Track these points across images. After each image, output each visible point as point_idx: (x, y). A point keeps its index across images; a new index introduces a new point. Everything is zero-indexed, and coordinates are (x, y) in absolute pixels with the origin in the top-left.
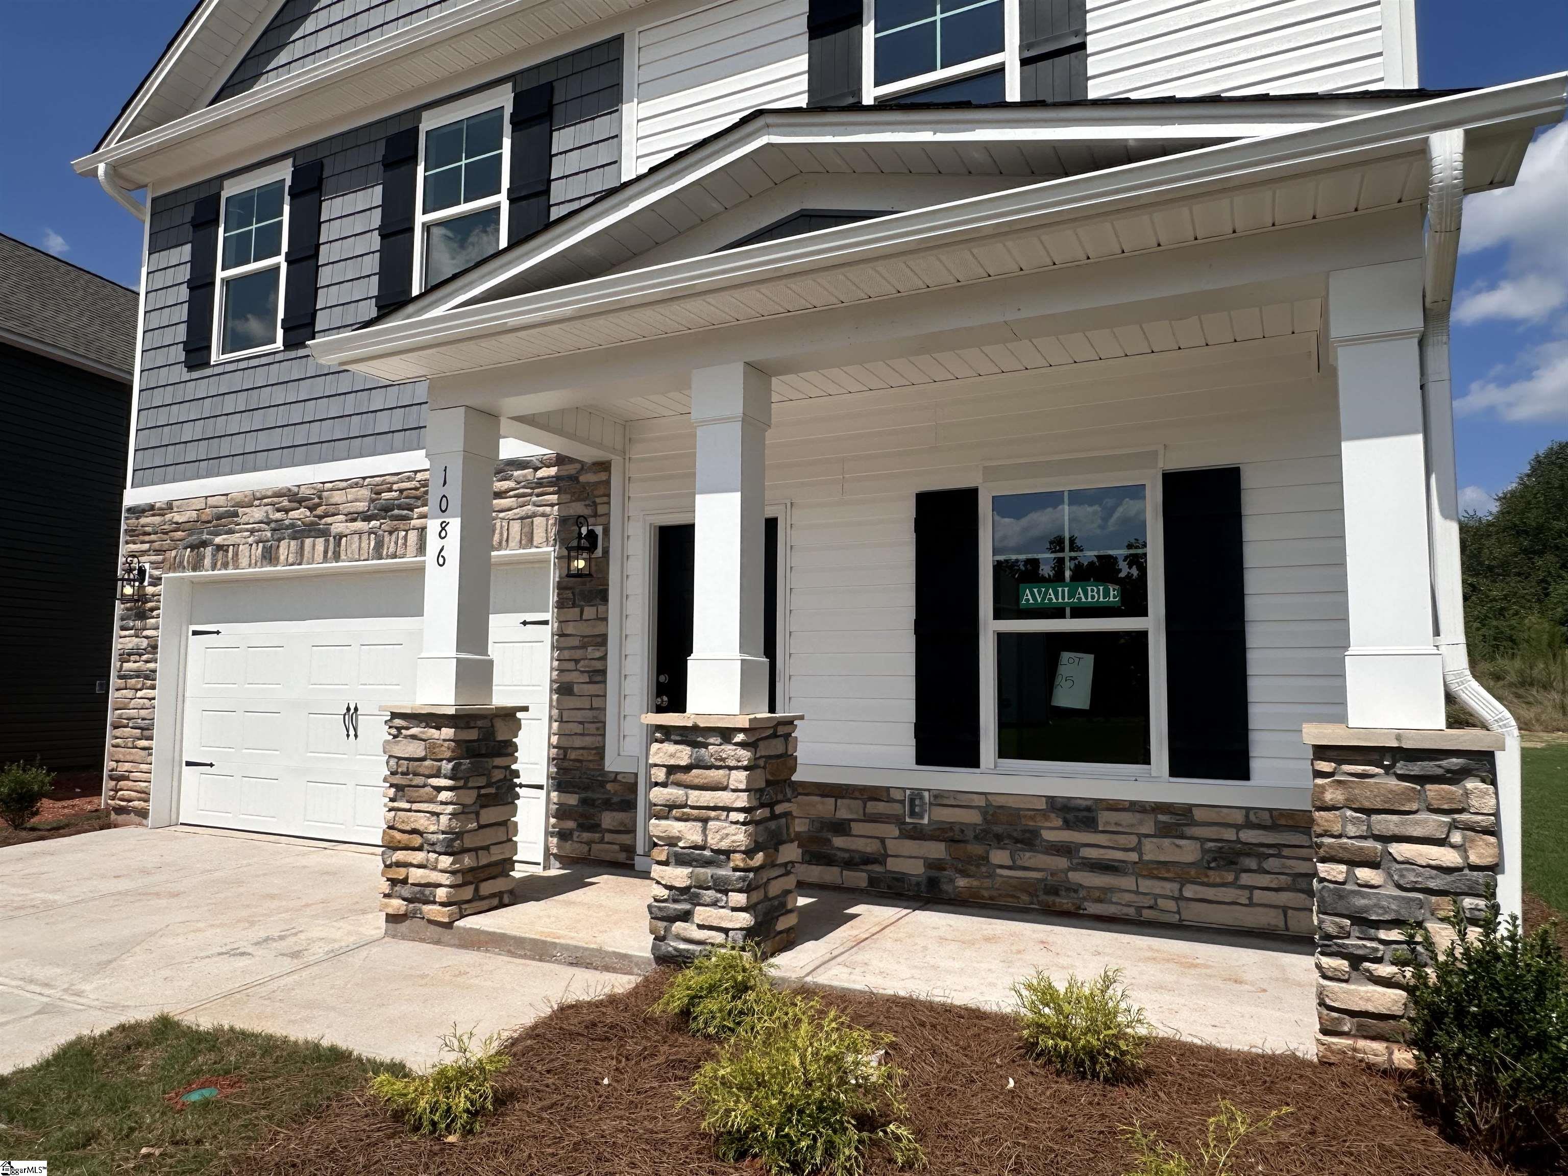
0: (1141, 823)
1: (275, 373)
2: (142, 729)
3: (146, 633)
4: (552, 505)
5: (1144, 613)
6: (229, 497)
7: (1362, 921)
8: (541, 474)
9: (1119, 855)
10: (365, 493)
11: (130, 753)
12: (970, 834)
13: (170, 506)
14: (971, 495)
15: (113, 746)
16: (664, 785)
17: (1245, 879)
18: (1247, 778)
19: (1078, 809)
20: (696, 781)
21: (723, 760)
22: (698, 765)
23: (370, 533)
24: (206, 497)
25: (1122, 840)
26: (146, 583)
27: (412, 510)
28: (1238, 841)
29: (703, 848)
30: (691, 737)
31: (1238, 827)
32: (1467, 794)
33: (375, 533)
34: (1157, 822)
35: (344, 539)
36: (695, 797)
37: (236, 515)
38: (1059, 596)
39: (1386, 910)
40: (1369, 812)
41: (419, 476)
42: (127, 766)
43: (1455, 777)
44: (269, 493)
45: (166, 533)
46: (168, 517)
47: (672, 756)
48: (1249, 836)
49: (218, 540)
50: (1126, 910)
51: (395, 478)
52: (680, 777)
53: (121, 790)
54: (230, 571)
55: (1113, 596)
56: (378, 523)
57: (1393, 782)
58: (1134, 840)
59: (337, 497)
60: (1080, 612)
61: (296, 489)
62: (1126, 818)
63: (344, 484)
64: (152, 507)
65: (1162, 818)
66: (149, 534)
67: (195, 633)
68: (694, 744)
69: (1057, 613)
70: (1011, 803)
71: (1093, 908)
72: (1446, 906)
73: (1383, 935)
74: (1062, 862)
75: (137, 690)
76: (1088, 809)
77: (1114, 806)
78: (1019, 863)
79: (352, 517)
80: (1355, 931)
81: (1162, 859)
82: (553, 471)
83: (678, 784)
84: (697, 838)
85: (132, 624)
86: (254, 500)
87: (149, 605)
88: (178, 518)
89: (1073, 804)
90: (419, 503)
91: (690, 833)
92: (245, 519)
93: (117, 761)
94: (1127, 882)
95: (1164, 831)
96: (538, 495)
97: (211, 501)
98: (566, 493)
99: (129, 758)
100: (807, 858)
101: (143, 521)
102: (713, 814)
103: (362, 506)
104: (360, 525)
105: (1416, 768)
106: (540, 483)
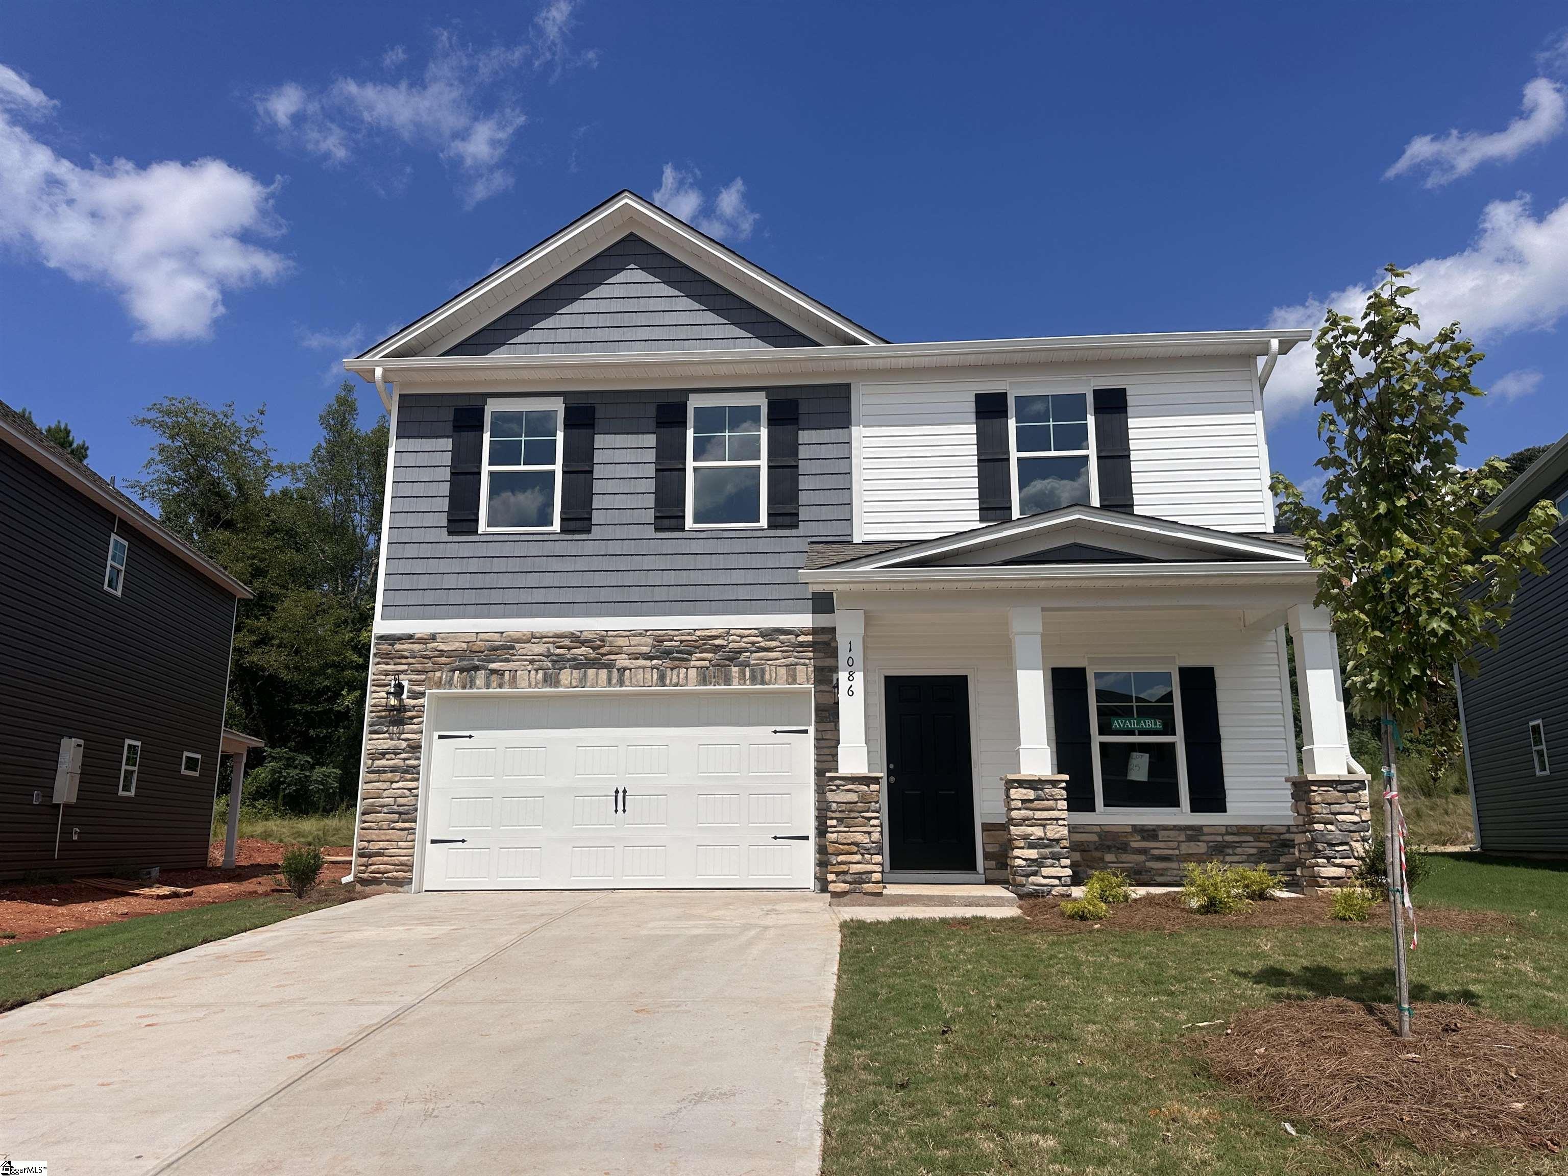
0: (1179, 835)
1: (549, 548)
2: (400, 813)
3: (403, 736)
4: (810, 659)
5: (1175, 734)
6: (504, 635)
7: (1331, 845)
8: (801, 639)
9: (1171, 852)
10: (650, 641)
11: (386, 834)
12: (1092, 847)
13: (433, 637)
14: (1083, 670)
15: (363, 829)
16: (1019, 809)
17: (1228, 858)
18: (1225, 811)
19: (1148, 831)
20: (1038, 807)
21: (1052, 795)
22: (1038, 799)
23: (652, 668)
24: (477, 633)
25: (1171, 844)
26: (404, 696)
27: (691, 655)
28: (1224, 841)
29: (1043, 839)
30: (1035, 785)
31: (1222, 835)
32: (1360, 795)
33: (658, 669)
34: (1186, 835)
35: (627, 672)
36: (1039, 814)
37: (513, 648)
38: (1132, 724)
39: (1338, 839)
40: (1329, 804)
41: (698, 633)
42: (382, 845)
43: (1355, 790)
44: (550, 635)
45: (430, 658)
46: (430, 646)
47: (1025, 795)
48: (1228, 838)
49: (493, 666)
50: (1175, 879)
51: (677, 633)
52: (1028, 805)
53: (371, 865)
54: (506, 690)
55: (1159, 726)
56: (660, 662)
57: (1336, 793)
58: (1176, 843)
59: (620, 642)
60: (1143, 733)
61: (579, 634)
62: (1172, 833)
63: (628, 633)
64: (411, 637)
65: (1188, 832)
66: (407, 658)
67: (441, 737)
68: (1035, 789)
69: (1131, 732)
70: (1114, 829)
71: (1159, 879)
72: (1356, 836)
73: (1337, 848)
74: (1142, 858)
75: (392, 783)
76: (1154, 830)
77: (1165, 828)
78: (1120, 860)
79: (635, 656)
80: (1328, 848)
81: (1191, 852)
82: (810, 638)
83: (1026, 809)
84: (1042, 834)
85: (385, 729)
86: (533, 637)
87: (409, 714)
88: (442, 647)
89: (1146, 828)
90: (697, 651)
91: (1038, 832)
92: (521, 652)
93: (369, 842)
94: (1174, 865)
95: (1190, 839)
96: (798, 652)
97: (481, 636)
98: (820, 652)
99: (383, 838)
100: (999, 866)
101: (398, 647)
102: (1049, 822)
103: (646, 649)
104: (641, 662)
105: (1344, 788)
106: (801, 644)
